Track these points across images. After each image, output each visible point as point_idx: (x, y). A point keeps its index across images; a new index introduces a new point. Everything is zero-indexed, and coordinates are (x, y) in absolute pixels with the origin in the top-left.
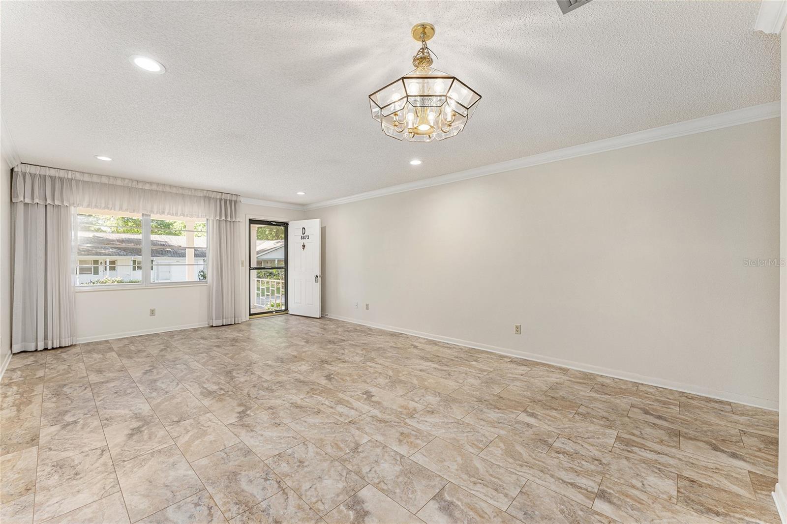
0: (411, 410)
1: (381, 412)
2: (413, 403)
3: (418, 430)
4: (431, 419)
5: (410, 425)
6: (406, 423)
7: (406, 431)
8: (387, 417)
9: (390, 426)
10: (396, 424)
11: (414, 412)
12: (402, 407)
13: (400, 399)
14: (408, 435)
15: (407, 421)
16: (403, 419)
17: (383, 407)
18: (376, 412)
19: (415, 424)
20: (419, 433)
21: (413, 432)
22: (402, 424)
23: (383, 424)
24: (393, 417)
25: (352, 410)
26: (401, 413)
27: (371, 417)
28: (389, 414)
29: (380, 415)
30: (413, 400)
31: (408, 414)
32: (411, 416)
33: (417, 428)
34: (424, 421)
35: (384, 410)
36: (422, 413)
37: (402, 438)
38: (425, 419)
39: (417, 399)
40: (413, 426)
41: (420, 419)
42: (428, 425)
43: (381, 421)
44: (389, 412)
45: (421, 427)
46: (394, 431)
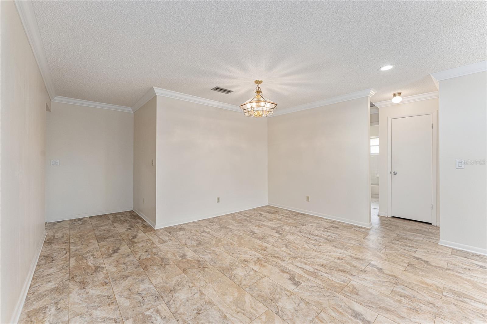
0: (258, 263)
1: (279, 264)
2: (256, 269)
3: (256, 251)
4: (247, 257)
5: (260, 254)
6: (263, 255)
7: (263, 252)
8: (274, 259)
9: (272, 254)
10: (269, 255)
11: (256, 262)
12: (264, 266)
13: (265, 274)
14: (262, 250)
15: (262, 256)
16: (265, 258)
17: (278, 267)
18: (282, 263)
19: (257, 254)
20: (256, 250)
21: (259, 251)
22: (265, 255)
23: (276, 256)
24: (271, 259)
25: (300, 267)
26: (265, 262)
27: (285, 261)
28: (273, 261)
29: (279, 261)
30: (255, 271)
31: (261, 261)
32: (259, 260)
33: (257, 252)
34: (252, 256)
35: (277, 265)
36: (251, 261)
37: (266, 249)
38: (251, 257)
39: (252, 273)
40: (259, 253)
41: (253, 257)
42: (250, 253)
43: (278, 258)
44: (273, 263)
45: (254, 253)
46: (270, 252)
